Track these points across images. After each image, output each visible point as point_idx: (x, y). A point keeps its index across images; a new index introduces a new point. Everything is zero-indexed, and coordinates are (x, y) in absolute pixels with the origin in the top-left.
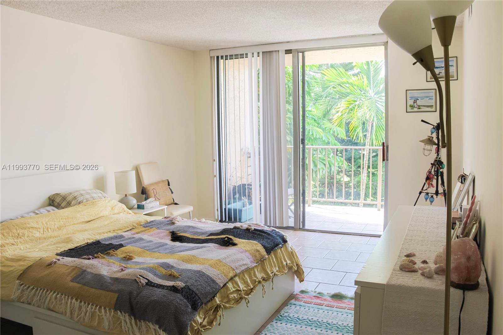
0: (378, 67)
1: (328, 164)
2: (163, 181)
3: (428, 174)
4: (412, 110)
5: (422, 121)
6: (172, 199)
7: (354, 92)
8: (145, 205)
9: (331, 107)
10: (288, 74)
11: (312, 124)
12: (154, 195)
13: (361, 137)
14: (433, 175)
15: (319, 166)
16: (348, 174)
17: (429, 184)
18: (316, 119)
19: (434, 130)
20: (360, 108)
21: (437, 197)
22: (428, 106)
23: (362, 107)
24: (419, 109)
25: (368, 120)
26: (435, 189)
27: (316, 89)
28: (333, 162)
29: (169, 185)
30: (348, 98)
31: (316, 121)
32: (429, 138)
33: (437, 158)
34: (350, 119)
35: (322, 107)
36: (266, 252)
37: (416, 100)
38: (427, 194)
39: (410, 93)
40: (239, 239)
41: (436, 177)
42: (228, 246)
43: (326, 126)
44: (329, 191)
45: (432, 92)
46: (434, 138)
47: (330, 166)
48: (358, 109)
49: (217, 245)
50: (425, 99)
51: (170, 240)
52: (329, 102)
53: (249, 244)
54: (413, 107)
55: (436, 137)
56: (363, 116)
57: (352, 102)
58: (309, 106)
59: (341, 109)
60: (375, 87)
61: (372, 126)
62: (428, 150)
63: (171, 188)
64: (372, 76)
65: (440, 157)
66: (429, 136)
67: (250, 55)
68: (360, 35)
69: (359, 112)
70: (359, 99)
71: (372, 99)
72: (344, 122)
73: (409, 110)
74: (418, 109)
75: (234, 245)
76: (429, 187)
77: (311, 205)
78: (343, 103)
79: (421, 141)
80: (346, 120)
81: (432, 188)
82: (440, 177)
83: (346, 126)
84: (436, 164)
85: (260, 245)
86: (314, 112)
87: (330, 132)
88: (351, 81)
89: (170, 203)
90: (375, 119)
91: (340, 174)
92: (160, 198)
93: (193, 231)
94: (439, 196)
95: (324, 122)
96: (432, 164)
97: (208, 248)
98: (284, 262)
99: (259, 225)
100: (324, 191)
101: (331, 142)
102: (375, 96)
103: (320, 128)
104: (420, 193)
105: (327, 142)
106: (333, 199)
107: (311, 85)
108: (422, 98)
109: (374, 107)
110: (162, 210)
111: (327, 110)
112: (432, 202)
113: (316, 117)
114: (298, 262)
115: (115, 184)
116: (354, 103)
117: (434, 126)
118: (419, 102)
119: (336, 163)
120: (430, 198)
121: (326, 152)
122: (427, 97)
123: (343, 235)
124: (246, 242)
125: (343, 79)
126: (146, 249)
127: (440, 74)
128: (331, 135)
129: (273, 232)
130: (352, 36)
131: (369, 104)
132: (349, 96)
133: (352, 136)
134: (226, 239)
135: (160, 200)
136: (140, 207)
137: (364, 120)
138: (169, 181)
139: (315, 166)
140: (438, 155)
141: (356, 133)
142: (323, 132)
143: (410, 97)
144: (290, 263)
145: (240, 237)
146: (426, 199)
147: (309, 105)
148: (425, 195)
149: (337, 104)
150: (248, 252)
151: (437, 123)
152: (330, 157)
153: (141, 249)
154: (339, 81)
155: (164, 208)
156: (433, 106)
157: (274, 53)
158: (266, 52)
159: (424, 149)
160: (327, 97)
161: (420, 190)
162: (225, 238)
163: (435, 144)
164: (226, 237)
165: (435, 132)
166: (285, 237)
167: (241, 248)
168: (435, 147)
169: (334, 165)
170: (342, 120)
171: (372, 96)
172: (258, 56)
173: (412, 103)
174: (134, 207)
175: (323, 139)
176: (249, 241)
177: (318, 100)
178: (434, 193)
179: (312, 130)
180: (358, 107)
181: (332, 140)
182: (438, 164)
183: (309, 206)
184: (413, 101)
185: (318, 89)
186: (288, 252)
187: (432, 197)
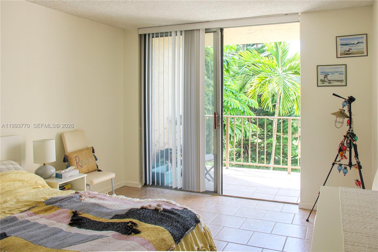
0: (286, 49)
1: (244, 130)
2: (87, 149)
3: (340, 146)
4: (323, 84)
5: (334, 94)
6: (96, 166)
7: (265, 70)
8: (63, 174)
9: (246, 82)
10: (211, 55)
11: (230, 96)
12: (77, 163)
13: (270, 107)
14: (346, 147)
15: (235, 132)
16: (260, 137)
17: (342, 156)
18: (234, 92)
19: (345, 104)
20: (270, 84)
21: (350, 169)
22: (338, 81)
23: (272, 82)
24: (330, 83)
25: (277, 93)
26: (348, 160)
27: (234, 67)
28: (248, 128)
29: (93, 152)
30: (260, 74)
31: (234, 93)
32: (341, 111)
33: (349, 130)
34: (261, 93)
35: (238, 82)
36: (175, 241)
37: (327, 75)
38: (341, 165)
39: (321, 68)
40: (144, 223)
41: (348, 149)
42: (130, 234)
43: (242, 98)
44: (244, 150)
45: (343, 67)
46: (345, 111)
47: (245, 132)
48: (269, 84)
49: (117, 233)
50: (336, 74)
51: (67, 225)
52: (245, 78)
53: (154, 231)
54: (324, 81)
55: (348, 110)
56: (273, 90)
57: (263, 78)
58: (228, 82)
59: (254, 84)
60: (283, 66)
61: (280, 98)
62: (339, 122)
63: (95, 155)
64: (280, 56)
65: (352, 129)
66: (341, 109)
67: (173, 34)
68: (274, 15)
69: (269, 86)
70: (269, 76)
71: (280, 76)
72: (257, 95)
73: (320, 84)
74: (328, 83)
75: (137, 232)
76: (342, 158)
77: (229, 168)
78: (256, 78)
79: (333, 114)
80: (259, 93)
81: (344, 159)
82: (353, 149)
83: (258, 98)
84: (348, 136)
85: (168, 232)
86: (232, 86)
87: (245, 103)
88: (262, 61)
89: (93, 170)
90: (282, 92)
91: (254, 137)
92: (83, 166)
93: (97, 210)
94: (353, 168)
95: (240, 94)
96: (344, 136)
97: (105, 239)
98: (195, 247)
99: (170, 203)
100: (240, 151)
101: (246, 111)
102: (283, 73)
103: (237, 99)
104: (333, 164)
105: (243, 111)
106: (248, 162)
107: (230, 64)
108: (333, 73)
109: (282, 83)
110: (82, 178)
111: (242, 85)
112: (345, 173)
113: (234, 90)
114: (212, 244)
115: (33, 153)
116: (265, 79)
117: (346, 99)
118: (329, 77)
119: (250, 129)
120: (344, 169)
121: (242, 120)
122: (337, 72)
123: (258, 201)
124: (151, 228)
125: (256, 59)
126: (31, 240)
127: (350, 50)
128: (246, 105)
129: (183, 211)
130: (267, 16)
131: (278, 80)
132: (261, 73)
133: (263, 106)
134: (130, 224)
135: (82, 167)
136: (58, 176)
137: (274, 93)
138: (94, 148)
139: (233, 131)
140: (350, 127)
141: (267, 104)
142: (239, 103)
143: (321, 72)
144: (203, 246)
145: (146, 221)
146: (340, 170)
147: (228, 80)
148: (339, 166)
149: (251, 80)
150: (151, 244)
151: (348, 97)
152: (245, 124)
153: (25, 241)
154: (253, 61)
155: (84, 177)
156: (343, 80)
157: (195, 31)
158: (188, 30)
159: (336, 121)
160: (243, 74)
161: (333, 161)
162: (128, 223)
163: (347, 117)
164: (130, 222)
165: (347, 106)
166: (197, 216)
167: (144, 238)
168: (346, 119)
169: (249, 131)
170: (255, 93)
171: (281, 73)
172: (181, 35)
173: (323, 78)
174: (52, 176)
175: (240, 109)
176: (156, 226)
177: (235, 76)
178: (348, 165)
179: (230, 101)
180: (269, 83)
181: (247, 110)
182: (350, 136)
183: (227, 168)
184: (323, 75)
185: (235, 67)
186: (201, 233)
187: (345, 168)
